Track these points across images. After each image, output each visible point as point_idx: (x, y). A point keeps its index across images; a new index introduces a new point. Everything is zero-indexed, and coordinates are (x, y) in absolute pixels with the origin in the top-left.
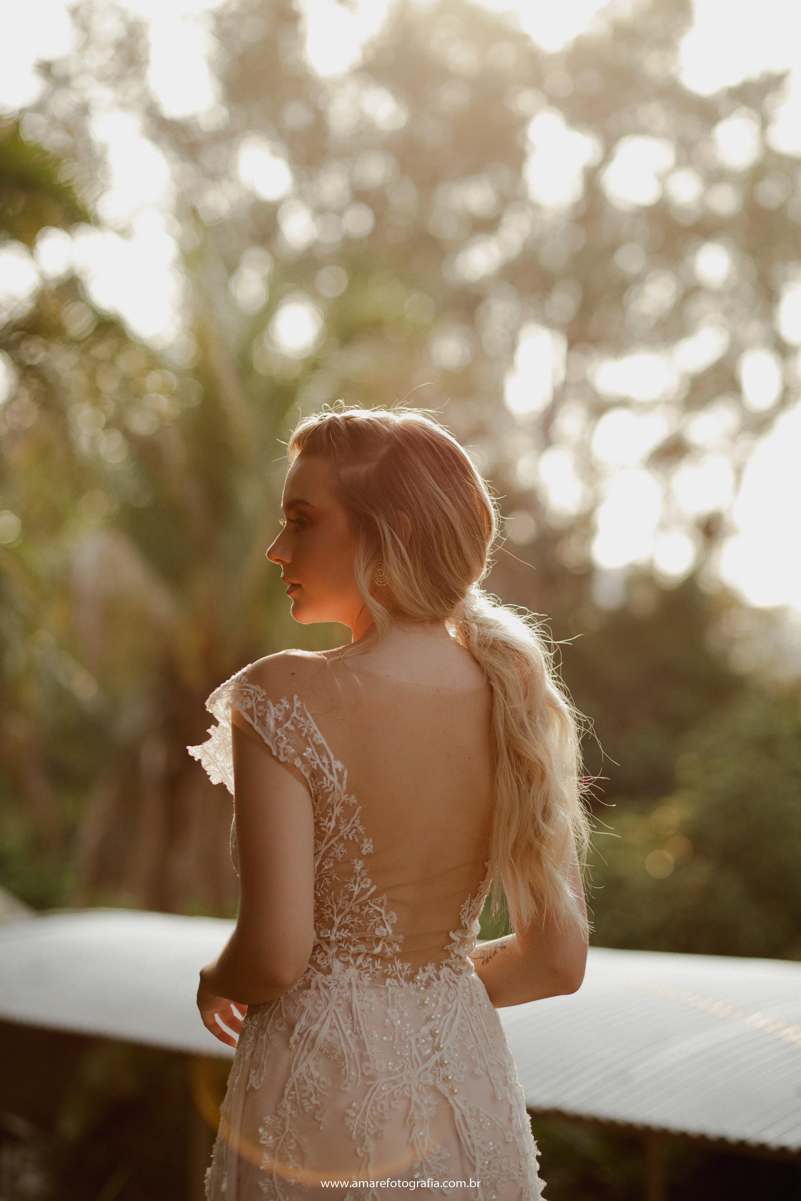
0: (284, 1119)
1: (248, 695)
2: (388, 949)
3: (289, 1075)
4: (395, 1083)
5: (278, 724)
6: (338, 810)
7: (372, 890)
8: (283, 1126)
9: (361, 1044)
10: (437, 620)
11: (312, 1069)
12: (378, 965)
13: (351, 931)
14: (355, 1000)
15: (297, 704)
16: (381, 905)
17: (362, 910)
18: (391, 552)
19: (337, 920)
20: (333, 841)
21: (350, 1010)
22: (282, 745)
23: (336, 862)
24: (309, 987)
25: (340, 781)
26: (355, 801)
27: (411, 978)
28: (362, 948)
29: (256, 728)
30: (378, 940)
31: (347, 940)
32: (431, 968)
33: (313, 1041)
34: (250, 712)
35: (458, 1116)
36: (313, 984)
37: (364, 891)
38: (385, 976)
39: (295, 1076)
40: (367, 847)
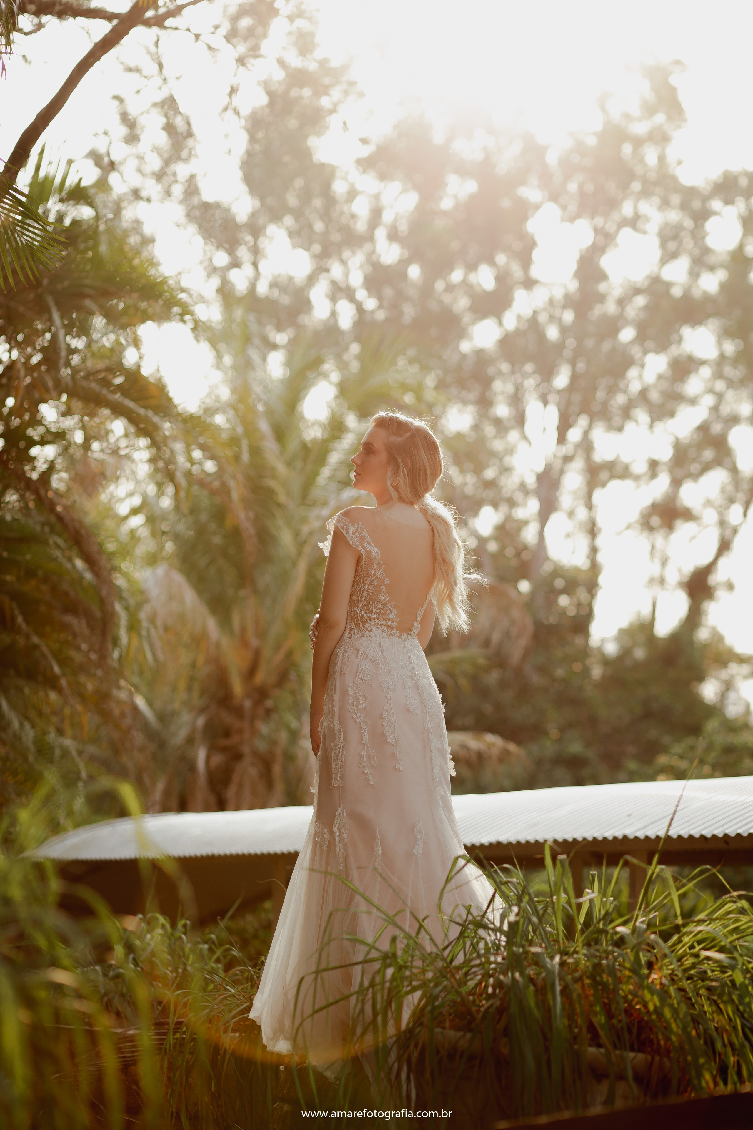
0: (357, 685)
1: (342, 521)
2: (393, 624)
3: (358, 668)
4: (398, 673)
5: (353, 533)
6: (375, 566)
7: (388, 598)
8: (357, 687)
9: (385, 658)
10: (412, 503)
11: (367, 666)
12: (389, 629)
13: (379, 615)
14: (382, 642)
15: (361, 525)
16: (391, 606)
17: (384, 607)
18: (401, 473)
19: (374, 611)
20: (373, 578)
21: (380, 646)
22: (354, 541)
23: (374, 586)
24: (364, 636)
25: (378, 555)
26: (382, 563)
27: (399, 637)
28: (384, 622)
29: (345, 534)
30: (389, 620)
31: (378, 618)
32: (405, 634)
33: (367, 656)
34: (342, 527)
35: (420, 688)
36: (365, 635)
37: (385, 599)
38: (391, 635)
39: (360, 669)
40: (387, 581)
